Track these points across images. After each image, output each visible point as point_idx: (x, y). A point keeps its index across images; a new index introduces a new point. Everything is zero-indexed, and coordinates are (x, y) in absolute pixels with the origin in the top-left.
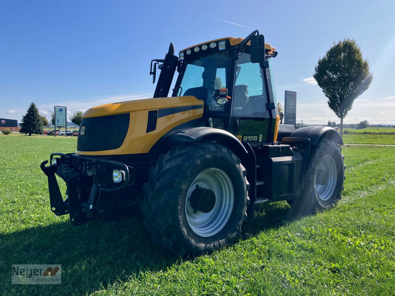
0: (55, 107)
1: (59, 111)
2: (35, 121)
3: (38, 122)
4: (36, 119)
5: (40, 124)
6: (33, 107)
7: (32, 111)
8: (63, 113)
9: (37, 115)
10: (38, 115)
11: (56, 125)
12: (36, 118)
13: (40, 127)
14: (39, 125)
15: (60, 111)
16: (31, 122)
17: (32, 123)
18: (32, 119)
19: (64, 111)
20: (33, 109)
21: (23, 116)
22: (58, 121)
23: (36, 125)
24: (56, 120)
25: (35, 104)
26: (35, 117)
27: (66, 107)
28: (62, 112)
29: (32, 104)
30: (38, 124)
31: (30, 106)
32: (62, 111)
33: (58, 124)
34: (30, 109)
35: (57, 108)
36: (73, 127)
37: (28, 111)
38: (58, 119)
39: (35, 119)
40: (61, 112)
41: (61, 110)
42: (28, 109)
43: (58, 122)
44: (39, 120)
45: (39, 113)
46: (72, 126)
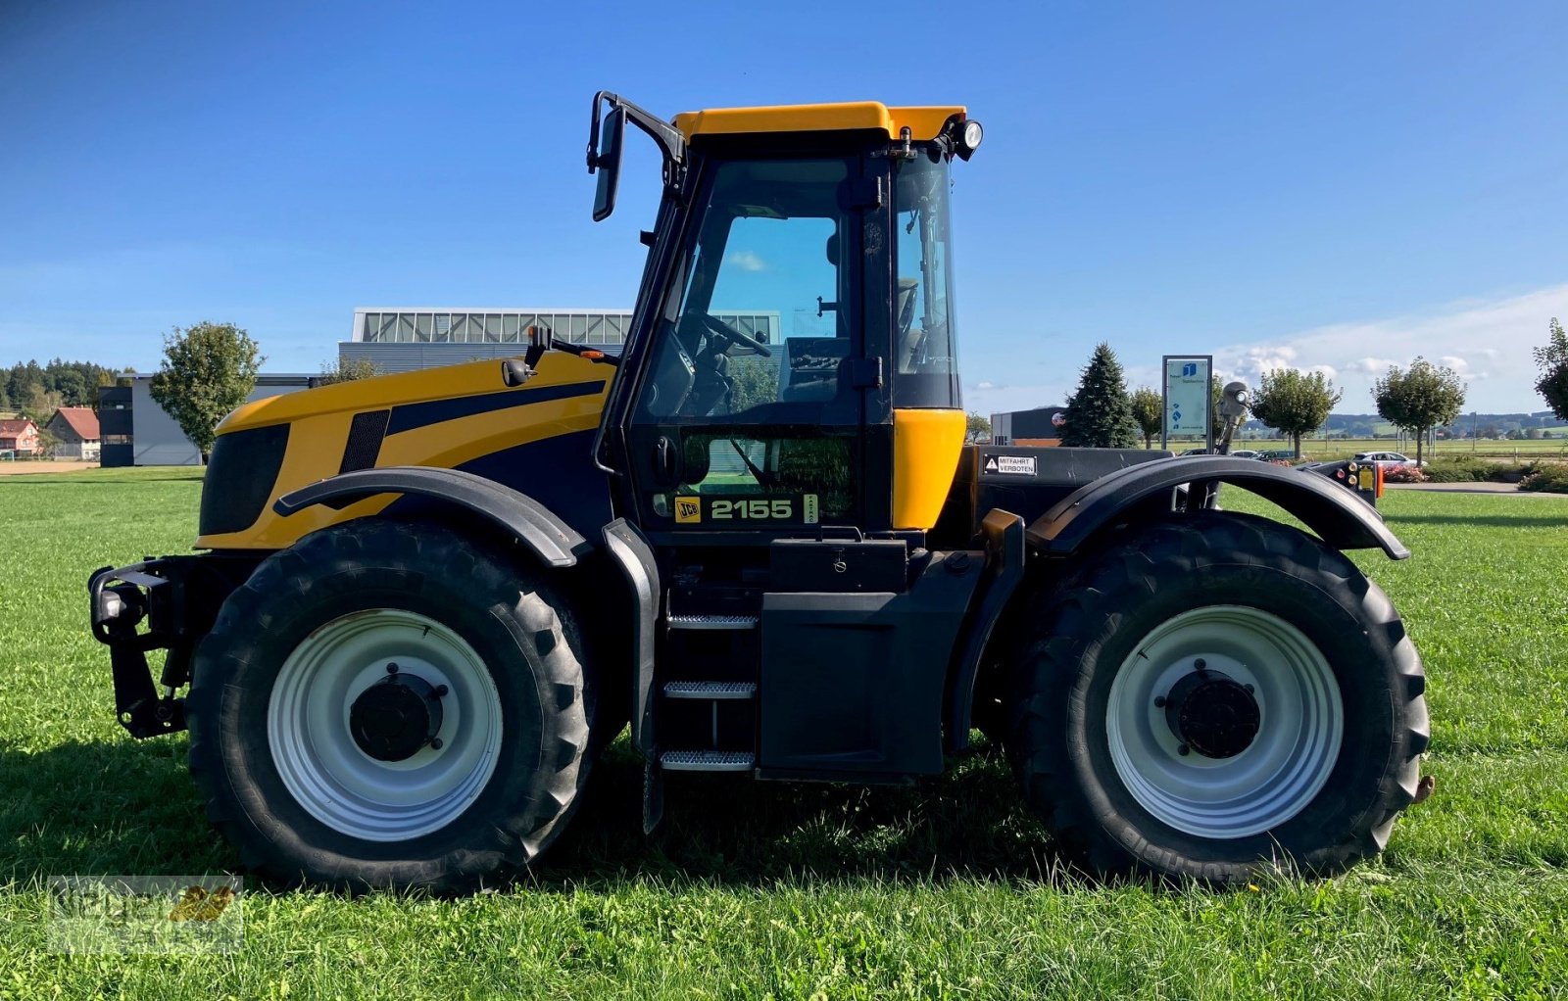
0: (1166, 358)
1: (1182, 373)
2: (1108, 414)
3: (1116, 421)
4: (1112, 410)
5: (1126, 428)
6: (1104, 364)
7: (1101, 375)
8: (1197, 381)
9: (1114, 393)
10: (1119, 393)
11: (1168, 429)
12: (1110, 406)
13: (1124, 440)
14: (1122, 431)
15: (1185, 372)
16: (1094, 419)
17: (1095, 424)
18: (1098, 407)
19: (1201, 372)
20: (1103, 369)
21: (1067, 398)
22: (1177, 416)
23: (1111, 429)
24: (1168, 413)
25: (1111, 348)
26: (1108, 402)
27: (1210, 358)
28: (1194, 378)
29: (1100, 350)
30: (1117, 427)
31: (1093, 359)
32: (1193, 372)
33: (1177, 427)
34: (1091, 369)
35: (1172, 364)
36: (1337, 436)
37: (1086, 380)
38: (1177, 406)
39: (1107, 409)
40: (1188, 377)
41: (1190, 370)
42: (1087, 370)
43: (1176, 419)
44: (1121, 412)
45: (1124, 382)
46: (1335, 432)
